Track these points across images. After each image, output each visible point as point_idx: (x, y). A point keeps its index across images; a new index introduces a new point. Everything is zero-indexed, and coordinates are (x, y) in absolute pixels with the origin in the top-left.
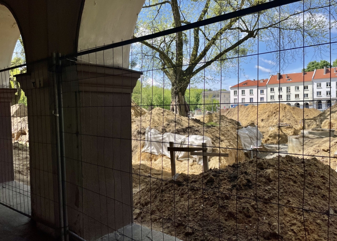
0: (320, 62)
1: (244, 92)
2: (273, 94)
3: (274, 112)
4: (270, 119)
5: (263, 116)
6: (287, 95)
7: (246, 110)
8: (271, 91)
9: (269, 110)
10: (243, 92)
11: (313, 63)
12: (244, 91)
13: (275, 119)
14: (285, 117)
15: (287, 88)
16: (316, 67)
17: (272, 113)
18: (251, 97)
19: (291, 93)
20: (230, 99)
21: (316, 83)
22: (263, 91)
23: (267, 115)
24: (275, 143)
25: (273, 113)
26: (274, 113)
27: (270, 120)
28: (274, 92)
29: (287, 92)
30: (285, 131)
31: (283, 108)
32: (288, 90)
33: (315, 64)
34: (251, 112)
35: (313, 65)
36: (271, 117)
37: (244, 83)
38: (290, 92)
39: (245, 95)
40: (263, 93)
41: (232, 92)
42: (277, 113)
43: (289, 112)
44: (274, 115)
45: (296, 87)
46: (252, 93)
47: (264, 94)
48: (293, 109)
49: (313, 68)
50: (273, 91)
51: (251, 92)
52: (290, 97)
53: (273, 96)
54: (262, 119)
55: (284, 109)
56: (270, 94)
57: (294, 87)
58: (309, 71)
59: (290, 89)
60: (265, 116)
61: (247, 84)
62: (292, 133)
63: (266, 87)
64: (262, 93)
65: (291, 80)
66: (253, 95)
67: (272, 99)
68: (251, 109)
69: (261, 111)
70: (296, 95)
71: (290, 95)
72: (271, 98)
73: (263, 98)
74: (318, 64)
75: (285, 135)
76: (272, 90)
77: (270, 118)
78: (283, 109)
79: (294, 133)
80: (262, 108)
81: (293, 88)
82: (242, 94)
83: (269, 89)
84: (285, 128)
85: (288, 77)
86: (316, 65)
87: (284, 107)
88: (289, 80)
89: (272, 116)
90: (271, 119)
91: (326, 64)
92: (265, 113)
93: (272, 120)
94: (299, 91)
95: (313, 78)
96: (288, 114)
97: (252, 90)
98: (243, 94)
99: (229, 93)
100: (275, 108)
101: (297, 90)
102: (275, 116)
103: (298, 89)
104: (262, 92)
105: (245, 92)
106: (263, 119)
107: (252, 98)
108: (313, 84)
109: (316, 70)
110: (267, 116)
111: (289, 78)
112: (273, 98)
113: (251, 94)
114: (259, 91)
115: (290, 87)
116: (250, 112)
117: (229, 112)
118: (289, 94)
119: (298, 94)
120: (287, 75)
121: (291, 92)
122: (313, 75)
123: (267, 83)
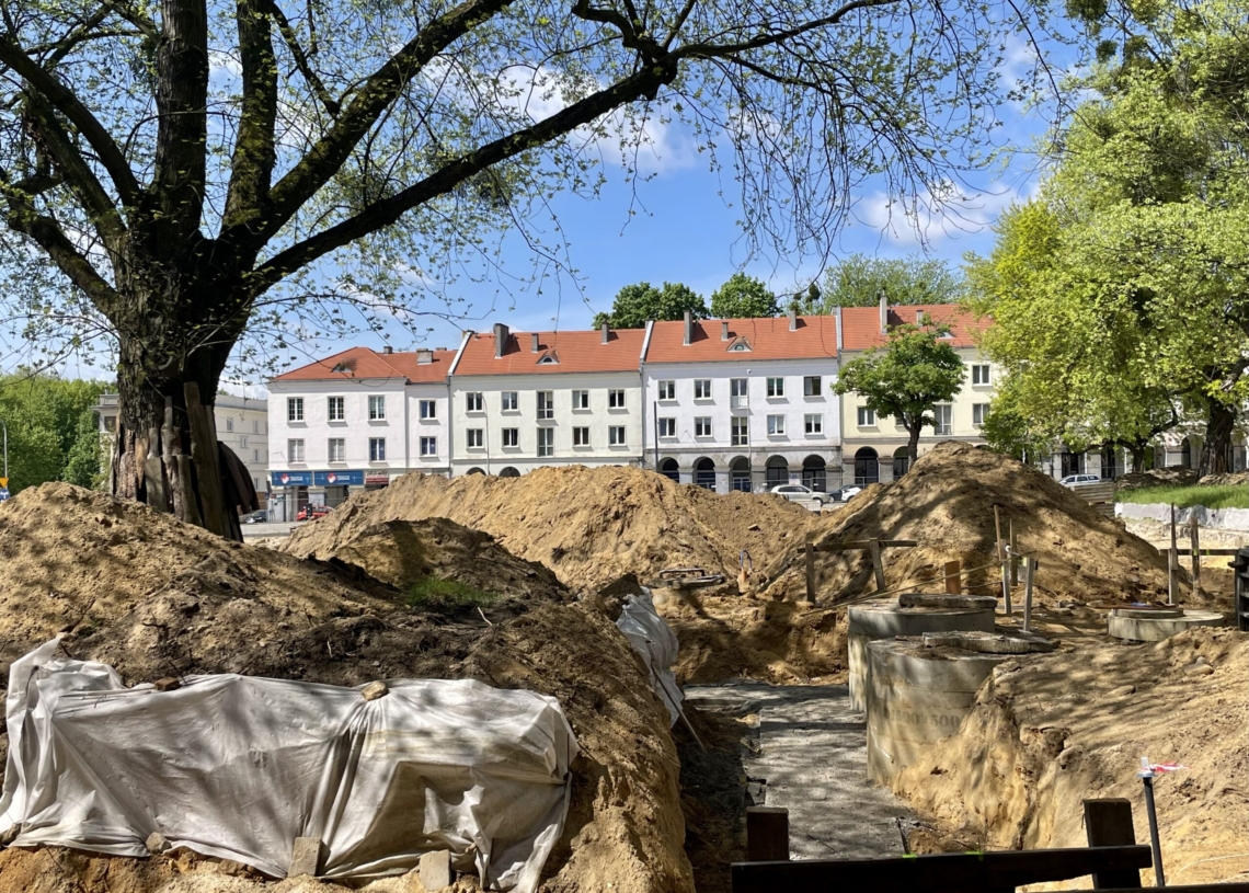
0: (662, 290)
1: (341, 405)
2: (476, 424)
3: (614, 509)
4: (599, 547)
5: (558, 530)
6: (541, 431)
7: (455, 498)
8: (470, 407)
9: (591, 503)
10: (336, 407)
11: (637, 293)
12: (341, 400)
13: (623, 546)
14: (672, 537)
15: (541, 396)
16: (648, 310)
17: (606, 514)
18: (378, 432)
19: (555, 423)
20: (267, 444)
21: (656, 382)
22: (433, 405)
23: (580, 525)
24: (689, 676)
25: (612, 515)
26: (617, 516)
27: (599, 555)
28: (483, 415)
29: (541, 415)
30: (717, 611)
31: (653, 490)
32: (544, 405)
33: (647, 296)
34: (488, 509)
35: (639, 300)
36: (603, 538)
37: (340, 360)
38: (550, 414)
39: (344, 424)
40: (433, 415)
41: (278, 404)
42: (629, 515)
43: (680, 511)
44: (617, 525)
45: (575, 394)
46: (381, 416)
47: (436, 423)
48: (692, 495)
49: (638, 316)
50: (479, 407)
51: (375, 413)
52: (550, 441)
53: (480, 432)
54: (556, 545)
55: (657, 496)
56: (464, 422)
57: (569, 392)
58: (624, 326)
59: (550, 404)
60: (569, 530)
61: (353, 369)
62: (756, 618)
63: (448, 384)
64: (428, 418)
65: (554, 363)
66: (385, 424)
67: (475, 447)
68: (482, 497)
69: (541, 508)
70: (576, 431)
71: (550, 431)
72: (471, 444)
73: (433, 440)
74: (656, 298)
75: (729, 632)
76: (474, 402)
77: (599, 541)
78: (652, 496)
79: (767, 618)
80: (548, 488)
81: (562, 399)
82: (332, 417)
83: (460, 398)
84: (714, 595)
85: (541, 348)
86: (648, 303)
87: (654, 488)
88: (548, 360)
89: (605, 530)
90: (604, 548)
91: (687, 299)
92: (569, 515)
93: (608, 553)
94: (589, 412)
95: (645, 359)
96: (679, 522)
97: (381, 399)
98: (336, 420)
99: (261, 408)
100: (620, 491)
101: (581, 408)
102: (621, 532)
103: (585, 404)
104: (428, 409)
105: (345, 408)
106: (564, 547)
107: (382, 442)
108: (643, 385)
109: (651, 323)
110: (581, 532)
111: (549, 352)
112: (480, 443)
113: (377, 419)
114: (415, 404)
115: (551, 394)
116: (482, 512)
117: (354, 511)
118: (546, 427)
119: (585, 425)
120: (537, 335)
121: (555, 417)
122: (645, 346)
123: (451, 370)
